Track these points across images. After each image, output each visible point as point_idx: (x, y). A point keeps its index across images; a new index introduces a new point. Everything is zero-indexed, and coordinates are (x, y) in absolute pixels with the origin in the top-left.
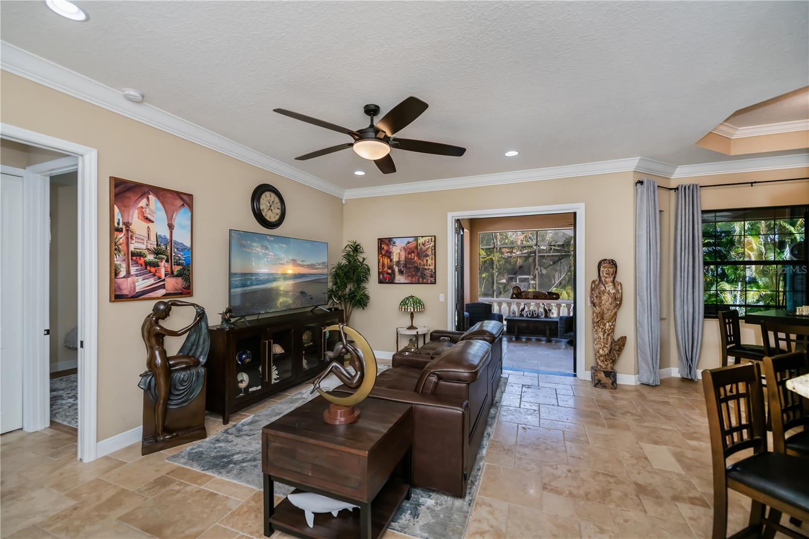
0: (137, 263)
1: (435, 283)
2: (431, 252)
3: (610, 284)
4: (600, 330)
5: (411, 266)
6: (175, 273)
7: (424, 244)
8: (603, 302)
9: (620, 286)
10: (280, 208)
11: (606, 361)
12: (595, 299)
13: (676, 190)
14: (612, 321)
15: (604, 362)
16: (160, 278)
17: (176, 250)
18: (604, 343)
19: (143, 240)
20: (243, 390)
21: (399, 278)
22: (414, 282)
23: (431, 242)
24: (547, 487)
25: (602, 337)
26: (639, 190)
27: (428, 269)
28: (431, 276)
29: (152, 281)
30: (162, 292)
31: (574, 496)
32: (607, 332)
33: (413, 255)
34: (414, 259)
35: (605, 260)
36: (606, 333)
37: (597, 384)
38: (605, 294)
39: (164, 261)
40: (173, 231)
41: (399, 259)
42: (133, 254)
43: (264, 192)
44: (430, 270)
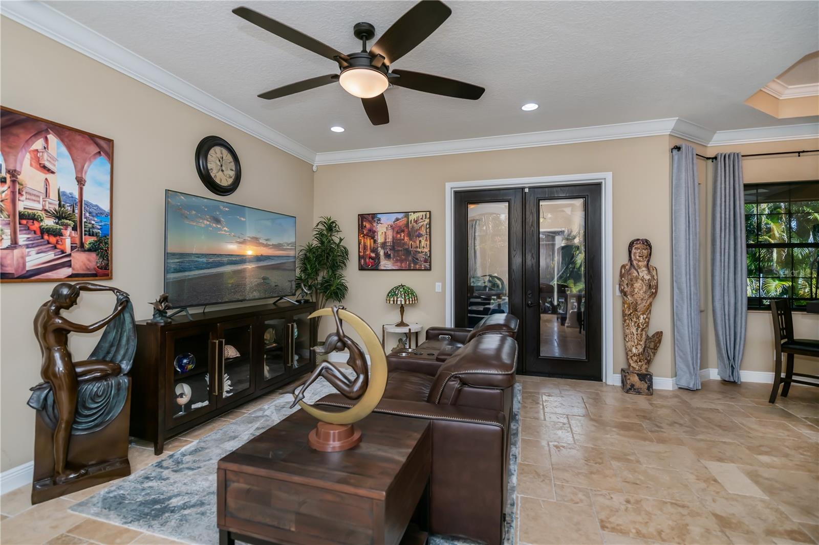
0: (28, 229)
1: (430, 270)
2: (425, 231)
3: (644, 269)
4: (633, 324)
5: (400, 249)
6: (87, 246)
7: (416, 222)
8: (636, 290)
9: (655, 271)
10: (234, 169)
11: (640, 361)
12: (626, 286)
13: (714, 160)
14: (646, 313)
15: (637, 363)
16: (63, 252)
17: (88, 215)
18: (638, 339)
19: (39, 197)
20: (183, 406)
21: (384, 263)
23: (426, 218)
24: (608, 525)
25: (635, 333)
26: (676, 158)
27: (422, 252)
28: (426, 261)
29: (51, 255)
30: (67, 272)
31: (644, 536)
32: (641, 326)
33: (403, 235)
34: (404, 240)
35: (638, 240)
36: (639, 327)
37: (630, 389)
38: (639, 280)
39: (70, 229)
40: (84, 187)
41: (385, 240)
42: (22, 216)
43: (213, 146)
44: (424, 254)
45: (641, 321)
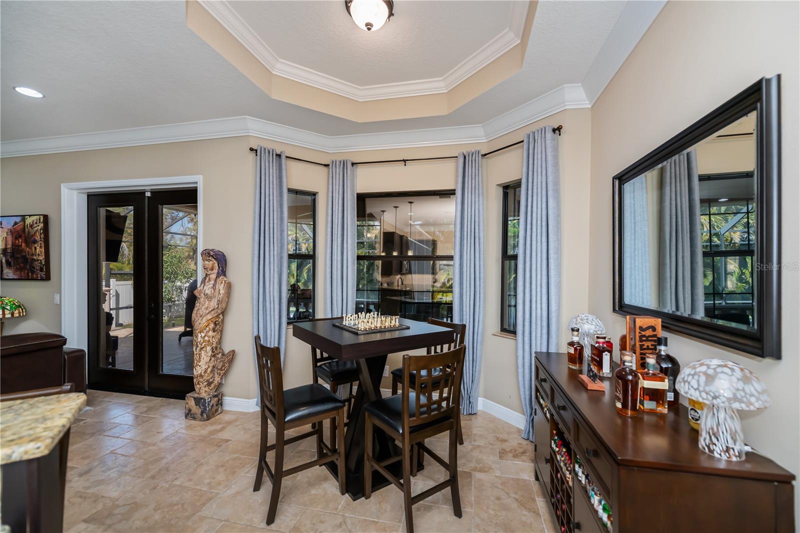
1: (49, 279)
2: (39, 237)
3: (212, 282)
5: (19, 256)
7: (31, 226)
8: (200, 306)
9: (223, 285)
18: (197, 360)
21: (7, 272)
22: (23, 278)
23: (39, 222)
27: (38, 260)
28: (41, 270)
32: (200, 345)
33: (20, 240)
34: (21, 246)
35: (207, 251)
36: (198, 347)
38: (202, 295)
41: (6, 246)
44: (39, 262)
45: (199, 340)
